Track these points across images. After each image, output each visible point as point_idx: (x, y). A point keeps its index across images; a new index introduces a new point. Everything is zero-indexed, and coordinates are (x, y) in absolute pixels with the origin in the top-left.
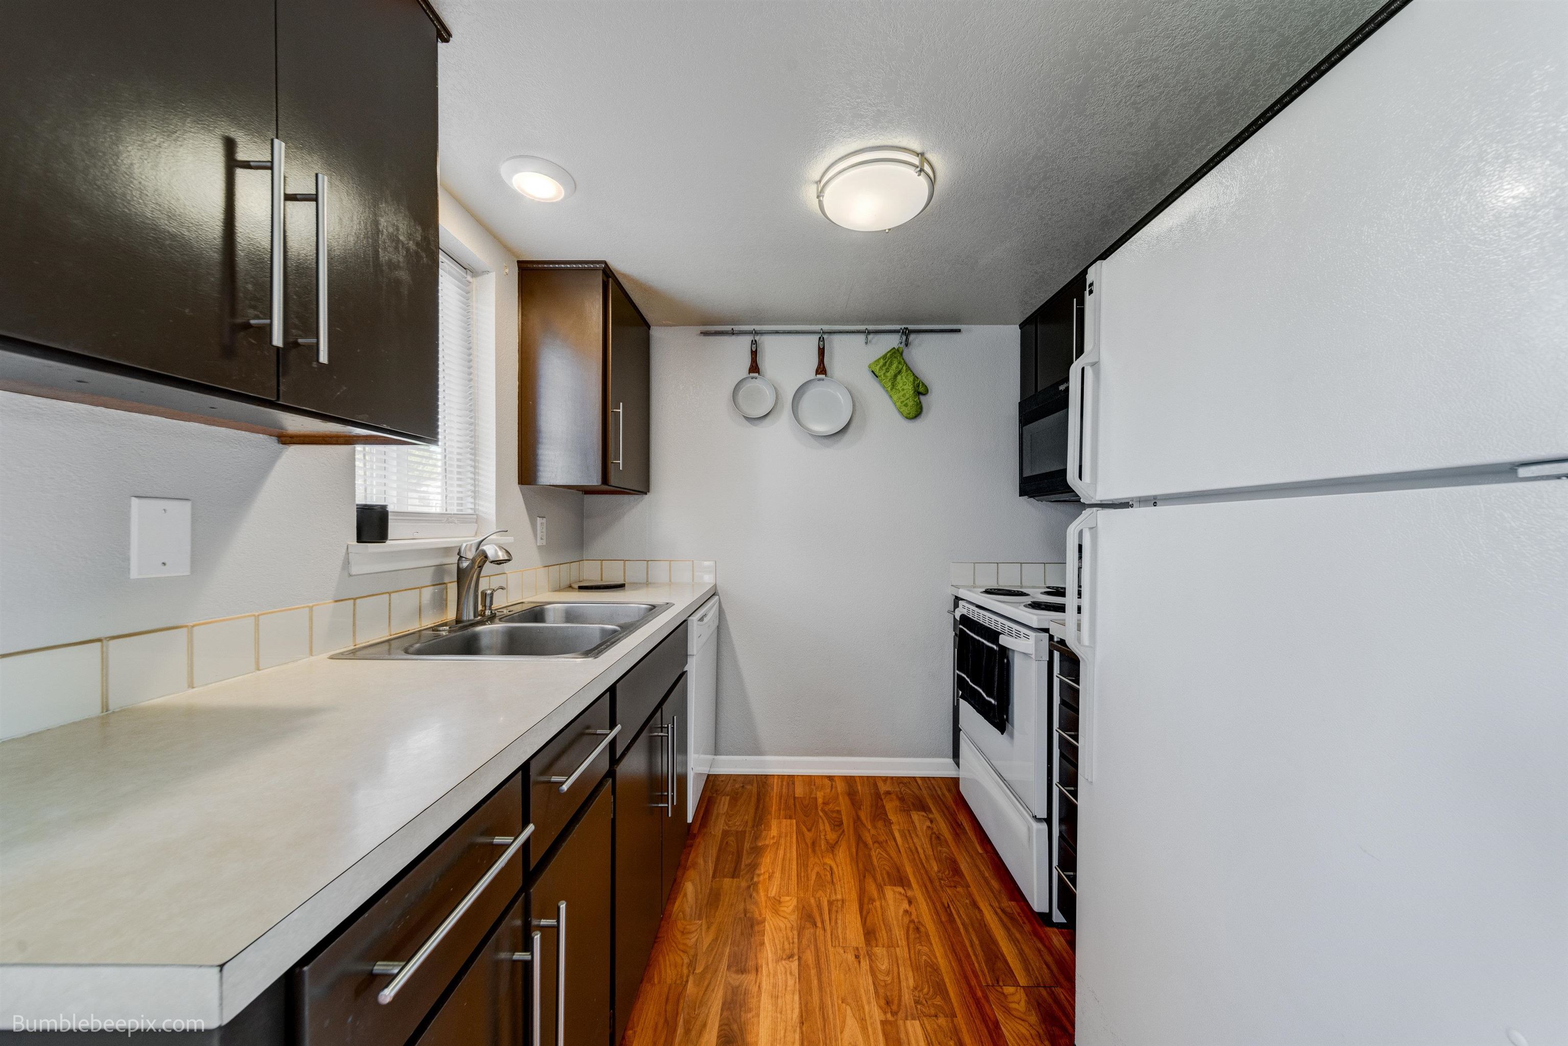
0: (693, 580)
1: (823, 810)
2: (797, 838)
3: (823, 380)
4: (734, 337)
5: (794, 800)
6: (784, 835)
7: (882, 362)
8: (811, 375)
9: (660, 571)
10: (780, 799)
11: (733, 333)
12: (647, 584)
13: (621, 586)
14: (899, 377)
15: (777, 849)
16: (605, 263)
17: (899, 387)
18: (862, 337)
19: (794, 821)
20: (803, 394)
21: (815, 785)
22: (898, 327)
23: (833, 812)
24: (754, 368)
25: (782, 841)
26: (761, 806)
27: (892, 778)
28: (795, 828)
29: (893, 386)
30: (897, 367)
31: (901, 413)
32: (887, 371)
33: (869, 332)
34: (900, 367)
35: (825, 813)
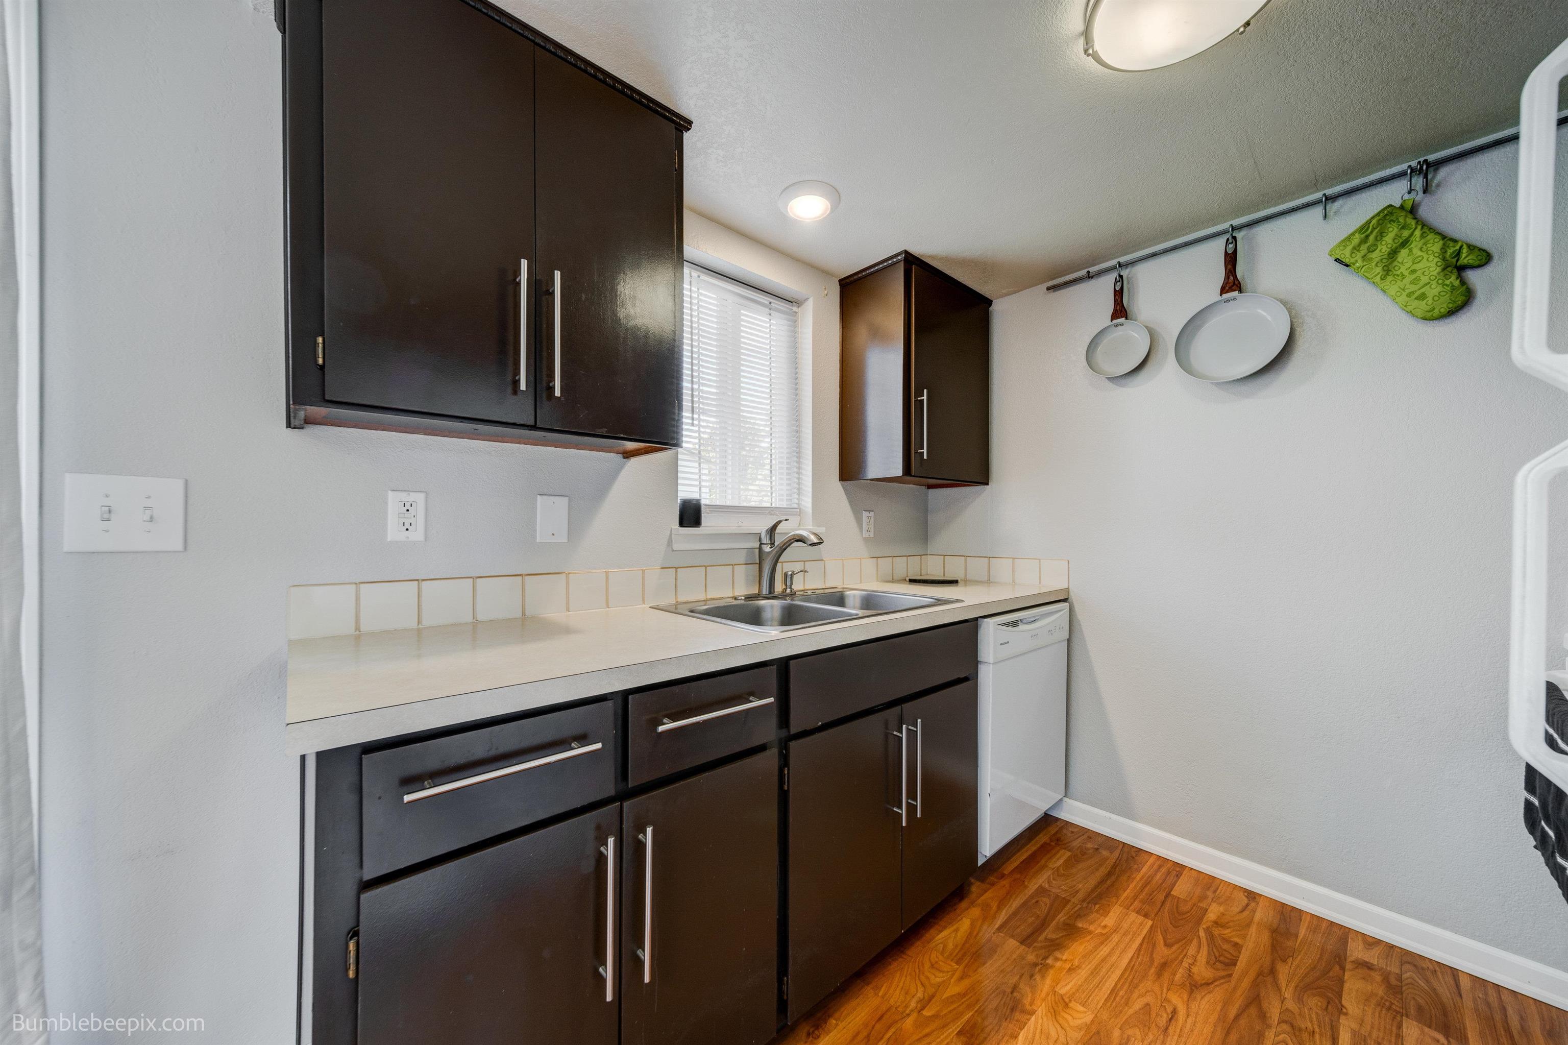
0: (1040, 583)
1: (1208, 931)
2: (1141, 945)
3: (1234, 299)
4: (1093, 282)
5: (1166, 897)
6: (1122, 931)
7: (1356, 240)
8: (1212, 294)
9: (1002, 569)
10: (1145, 886)
11: (1090, 276)
12: (988, 582)
13: (954, 582)
14: (1404, 252)
15: (1102, 943)
16: (906, 252)
17: (1403, 269)
18: (1318, 211)
19: (1150, 923)
20: (1199, 327)
21: (1215, 892)
22: (1404, 167)
23: (1226, 940)
24: (1120, 311)
25: (1116, 938)
26: (1109, 882)
27: (1392, 947)
28: (1145, 931)
29: (1387, 271)
30: (1397, 236)
31: (1411, 314)
32: (1370, 250)
33: (1330, 199)
34: (1406, 233)
35: (1211, 938)
